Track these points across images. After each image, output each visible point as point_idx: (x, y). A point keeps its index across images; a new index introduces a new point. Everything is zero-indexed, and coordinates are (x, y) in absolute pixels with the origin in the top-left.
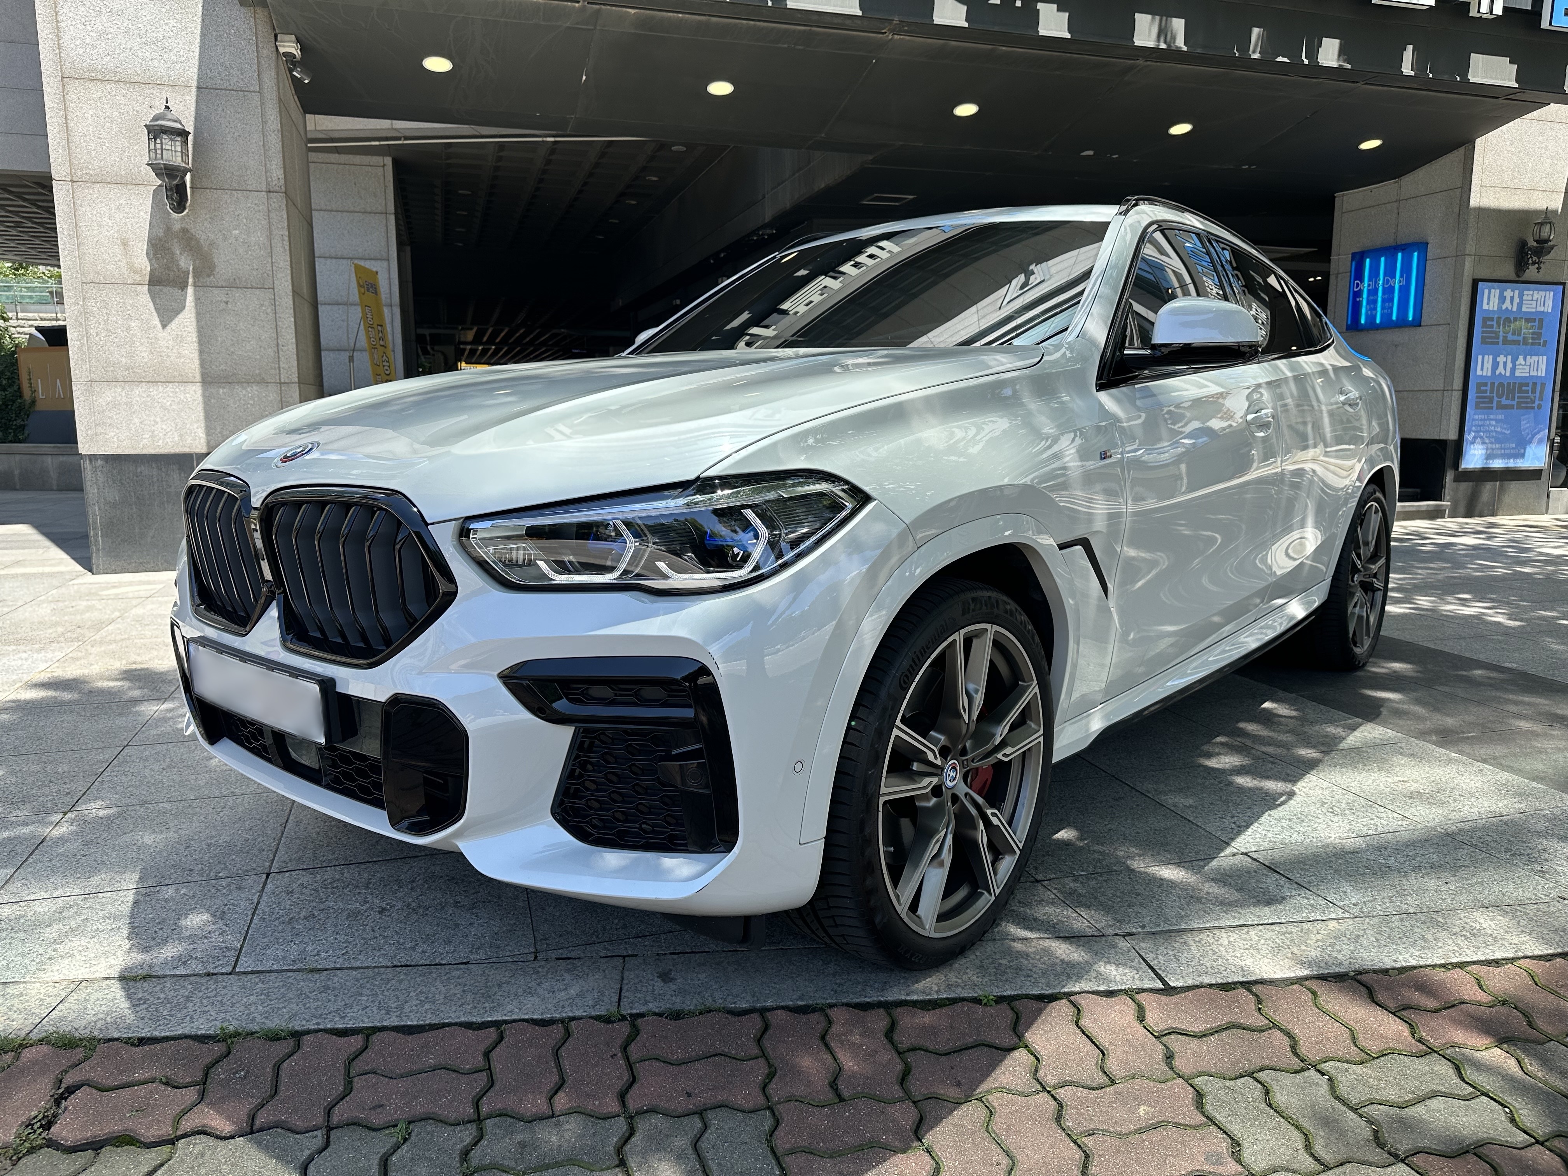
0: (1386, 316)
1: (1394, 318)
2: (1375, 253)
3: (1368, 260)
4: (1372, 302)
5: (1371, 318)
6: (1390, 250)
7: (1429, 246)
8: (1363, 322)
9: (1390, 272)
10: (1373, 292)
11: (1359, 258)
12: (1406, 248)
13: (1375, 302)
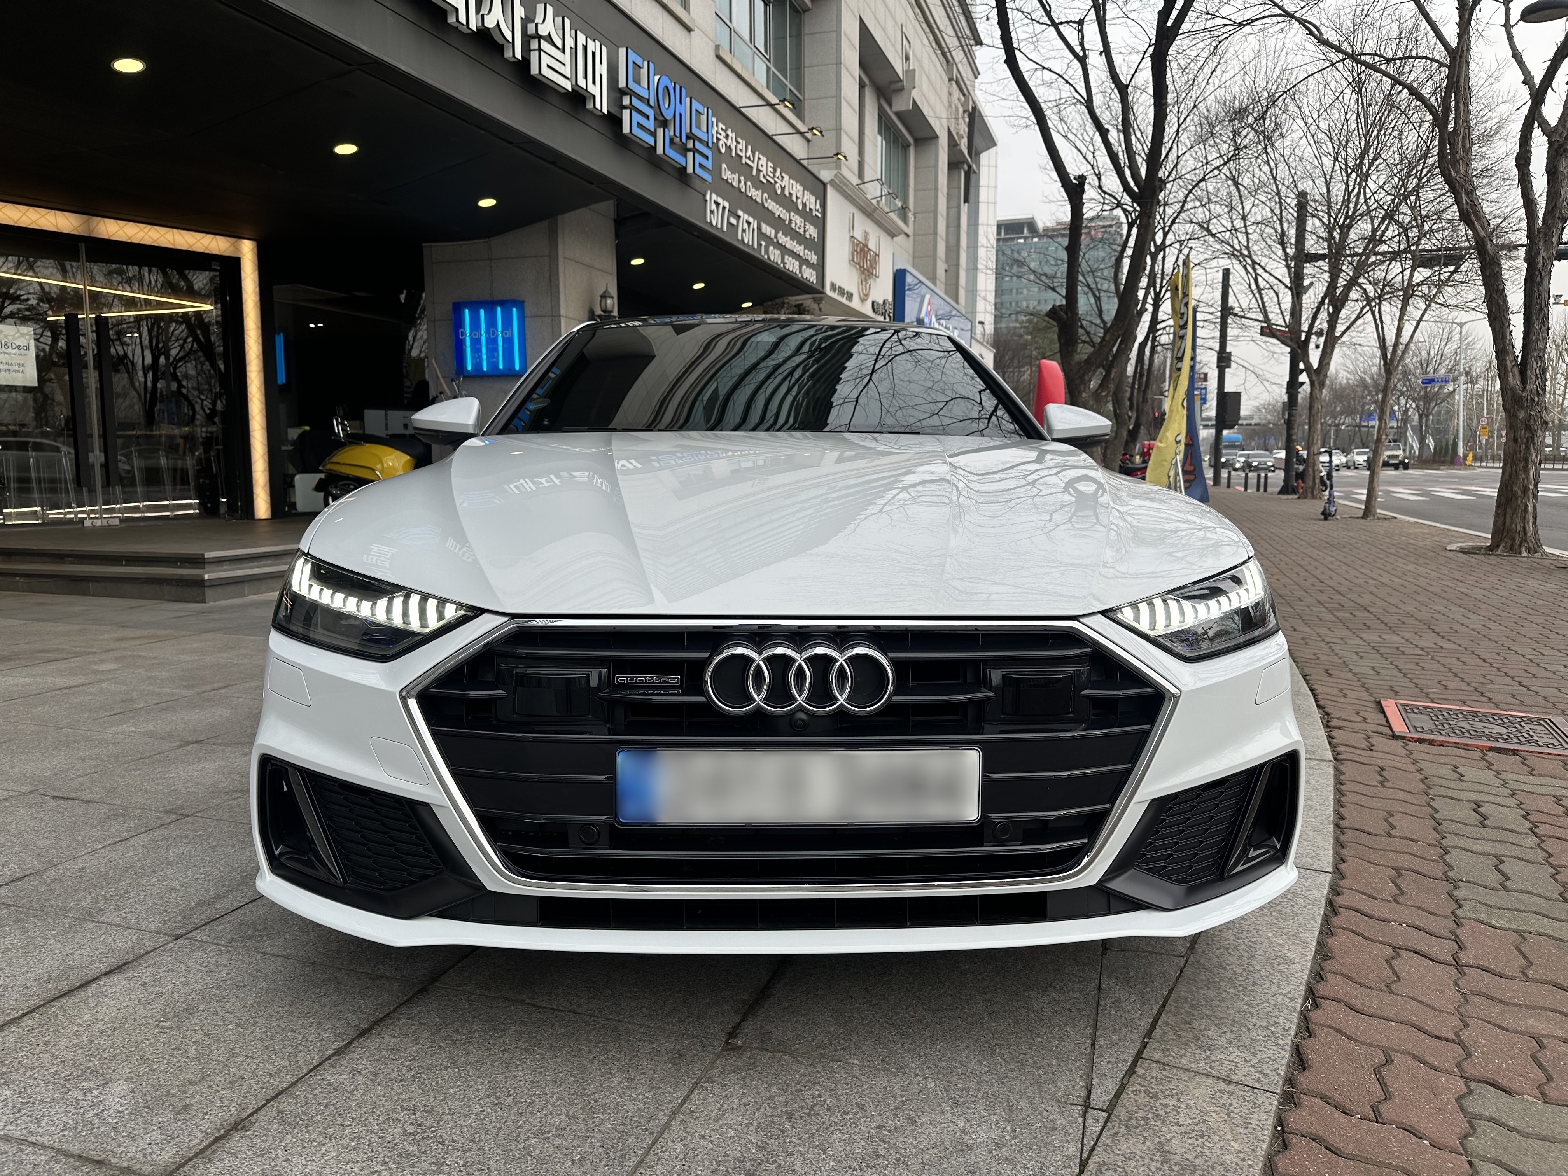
0: (493, 364)
1: (501, 367)
2: (474, 306)
3: (467, 311)
4: (476, 350)
5: (477, 365)
6: (490, 305)
7: (526, 305)
8: (469, 368)
9: (491, 323)
10: (476, 342)
11: (458, 308)
12: (506, 304)
13: (480, 350)
